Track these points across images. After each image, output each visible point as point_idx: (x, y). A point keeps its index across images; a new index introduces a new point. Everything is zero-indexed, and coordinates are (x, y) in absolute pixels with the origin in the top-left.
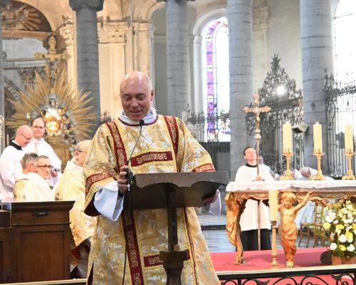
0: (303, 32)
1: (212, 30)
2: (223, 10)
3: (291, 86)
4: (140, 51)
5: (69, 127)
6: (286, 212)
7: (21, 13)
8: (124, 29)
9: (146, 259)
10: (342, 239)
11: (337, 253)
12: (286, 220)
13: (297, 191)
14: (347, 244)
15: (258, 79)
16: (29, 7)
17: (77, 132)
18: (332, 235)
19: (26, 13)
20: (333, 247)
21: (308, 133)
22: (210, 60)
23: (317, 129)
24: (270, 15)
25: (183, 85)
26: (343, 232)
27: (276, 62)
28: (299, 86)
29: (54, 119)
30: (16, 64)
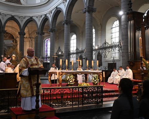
0: (65, 42)
1: (47, 41)
2: (49, 37)
3: (62, 52)
4: (32, 44)
5: (17, 58)
6: (60, 76)
7: (8, 35)
8: (29, 39)
9: (33, 85)
10: (71, 82)
11: (69, 84)
12: (60, 78)
13: (62, 72)
14: (71, 83)
15: (56, 51)
16: (10, 34)
17: (19, 59)
18: (69, 81)
19: (9, 35)
20: (69, 83)
21: (65, 61)
22: (46, 46)
23: (67, 61)
24: (59, 39)
25: (41, 51)
26: (71, 80)
27: (59, 48)
28: (64, 52)
29: (14, 57)
30: (7, 45)
